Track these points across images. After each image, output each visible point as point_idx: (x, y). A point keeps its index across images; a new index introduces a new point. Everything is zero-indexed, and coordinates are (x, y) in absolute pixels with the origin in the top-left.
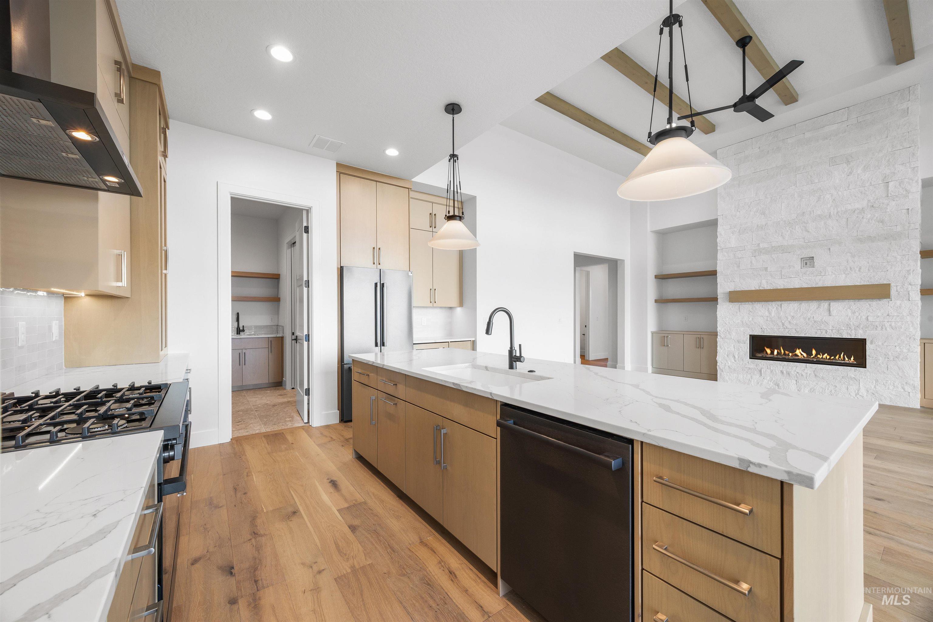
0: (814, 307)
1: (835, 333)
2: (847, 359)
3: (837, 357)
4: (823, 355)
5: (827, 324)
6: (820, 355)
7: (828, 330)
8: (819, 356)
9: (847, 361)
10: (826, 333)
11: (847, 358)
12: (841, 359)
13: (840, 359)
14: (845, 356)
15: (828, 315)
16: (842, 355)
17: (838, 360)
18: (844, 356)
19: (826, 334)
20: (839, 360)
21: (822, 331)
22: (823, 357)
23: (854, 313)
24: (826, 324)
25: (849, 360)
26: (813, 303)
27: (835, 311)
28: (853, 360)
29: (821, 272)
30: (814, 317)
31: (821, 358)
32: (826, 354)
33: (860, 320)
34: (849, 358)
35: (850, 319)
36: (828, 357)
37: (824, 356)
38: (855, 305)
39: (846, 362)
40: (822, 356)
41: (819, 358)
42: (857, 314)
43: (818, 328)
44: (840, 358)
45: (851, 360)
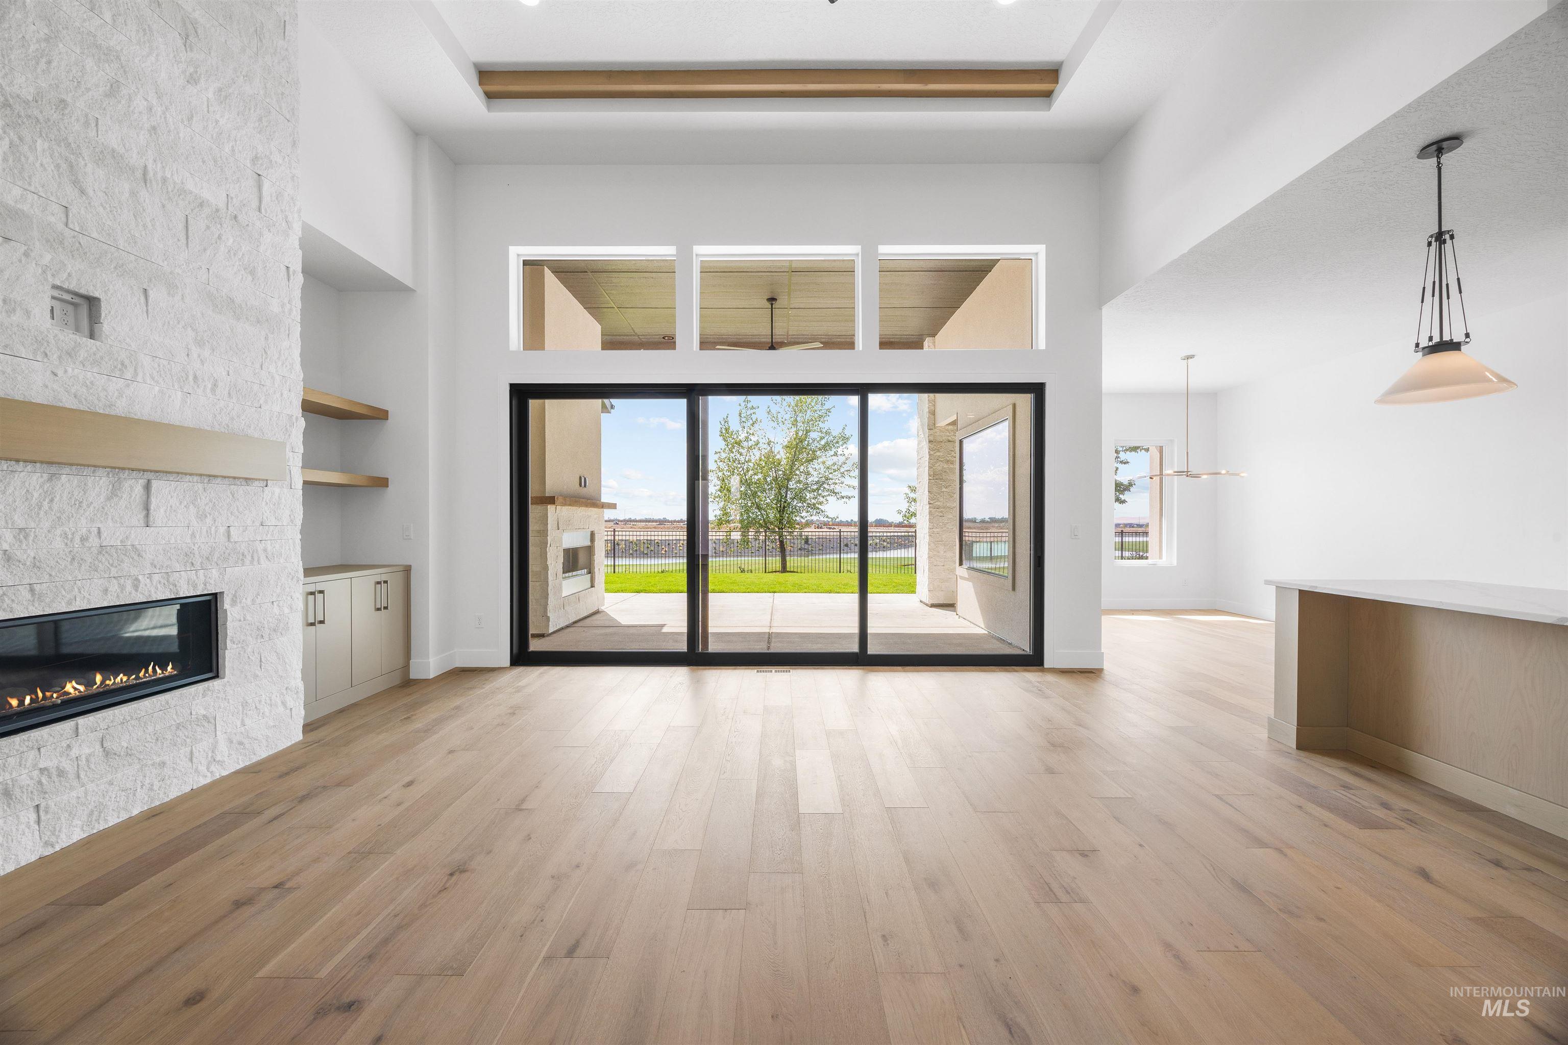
0: (98, 495)
1: (159, 586)
2: (159, 671)
3: (141, 674)
4: (115, 679)
5: (139, 555)
6: (110, 680)
7: (140, 577)
8: (108, 682)
9: (160, 674)
10: (136, 587)
11: (160, 669)
12: (149, 675)
13: (147, 675)
14: (157, 667)
15: (142, 522)
16: (150, 668)
17: (144, 678)
18: (154, 668)
19: (137, 591)
20: (147, 677)
21: (122, 581)
22: (115, 681)
23: (202, 517)
24: (136, 557)
25: (165, 672)
26: (97, 478)
27: (162, 510)
28: (172, 669)
29: (123, 364)
30: (102, 530)
31: (112, 685)
32: (121, 675)
33: (215, 539)
34: (164, 668)
35: (193, 535)
36: (125, 679)
37: (118, 679)
38: (206, 495)
39: (158, 676)
40: (113, 681)
41: (108, 685)
42: (209, 520)
43: (114, 572)
44: (148, 673)
45: (166, 670)
